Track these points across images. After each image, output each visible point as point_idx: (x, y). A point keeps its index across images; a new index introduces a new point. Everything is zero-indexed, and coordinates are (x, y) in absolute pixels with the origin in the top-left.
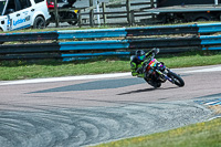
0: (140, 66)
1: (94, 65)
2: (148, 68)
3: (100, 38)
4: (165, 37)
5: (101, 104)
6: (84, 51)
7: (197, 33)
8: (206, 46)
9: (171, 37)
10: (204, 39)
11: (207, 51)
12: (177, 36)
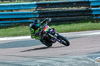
0: (37, 31)
1: (13, 30)
2: (43, 33)
3: (17, 10)
4: (65, 9)
5: (19, 58)
6: (5, 19)
7: (89, 6)
8: (96, 15)
9: (70, 9)
10: (95, 11)
11: (96, 19)
12: (74, 9)
